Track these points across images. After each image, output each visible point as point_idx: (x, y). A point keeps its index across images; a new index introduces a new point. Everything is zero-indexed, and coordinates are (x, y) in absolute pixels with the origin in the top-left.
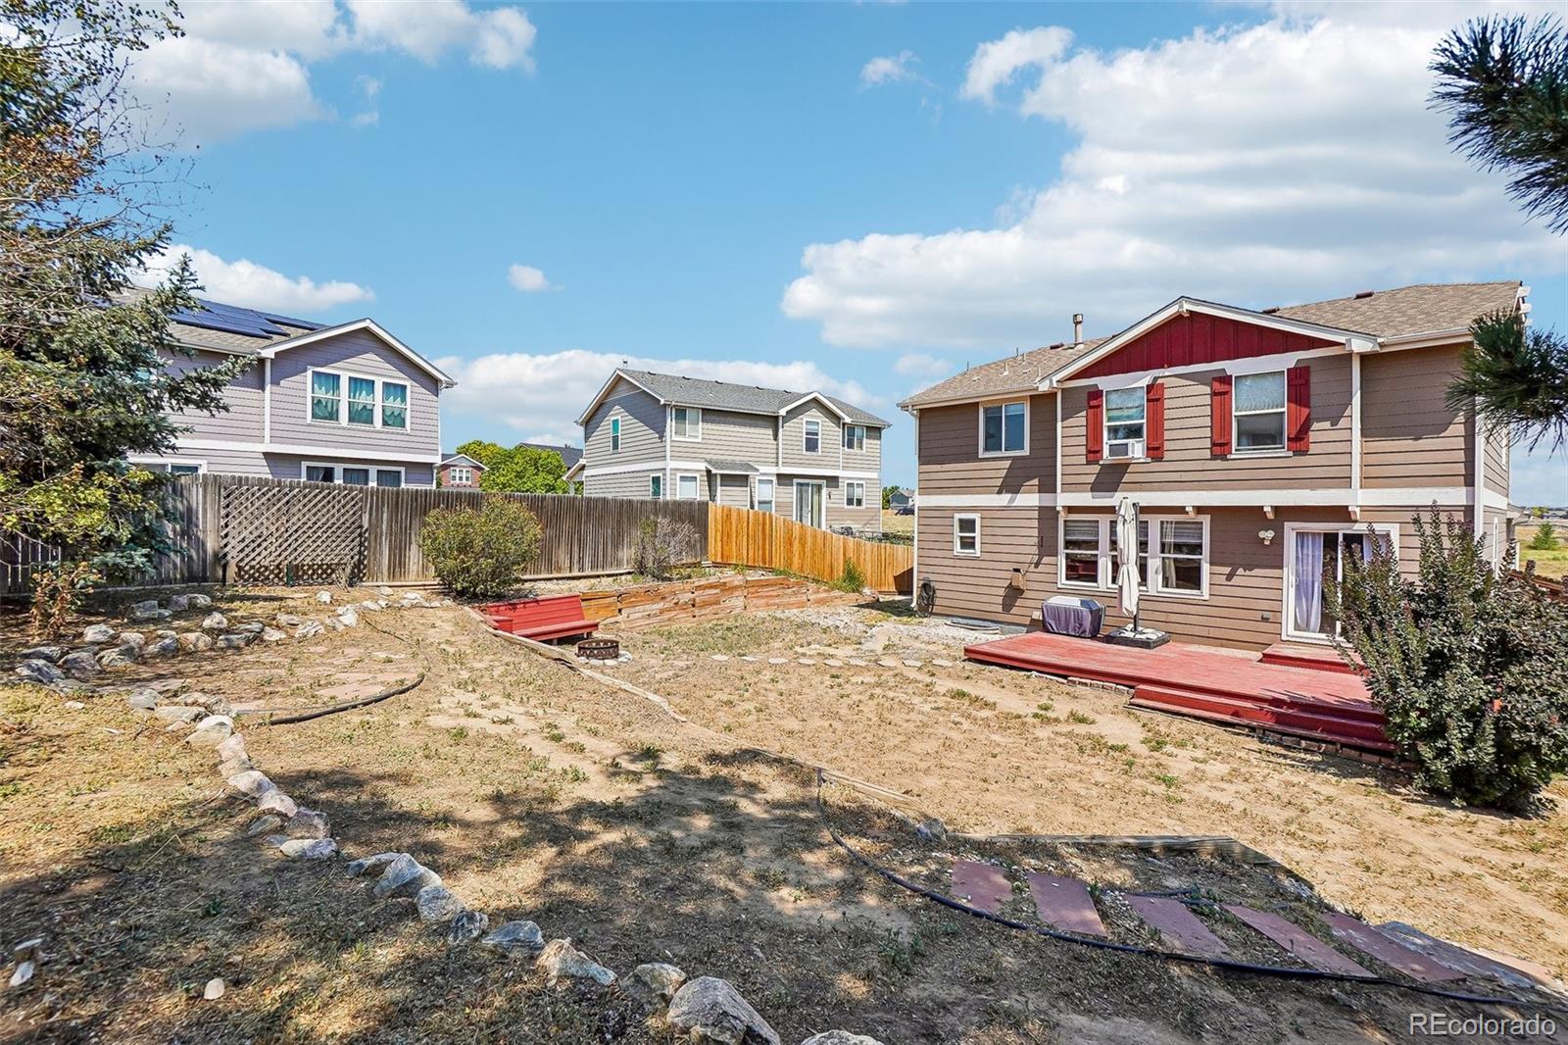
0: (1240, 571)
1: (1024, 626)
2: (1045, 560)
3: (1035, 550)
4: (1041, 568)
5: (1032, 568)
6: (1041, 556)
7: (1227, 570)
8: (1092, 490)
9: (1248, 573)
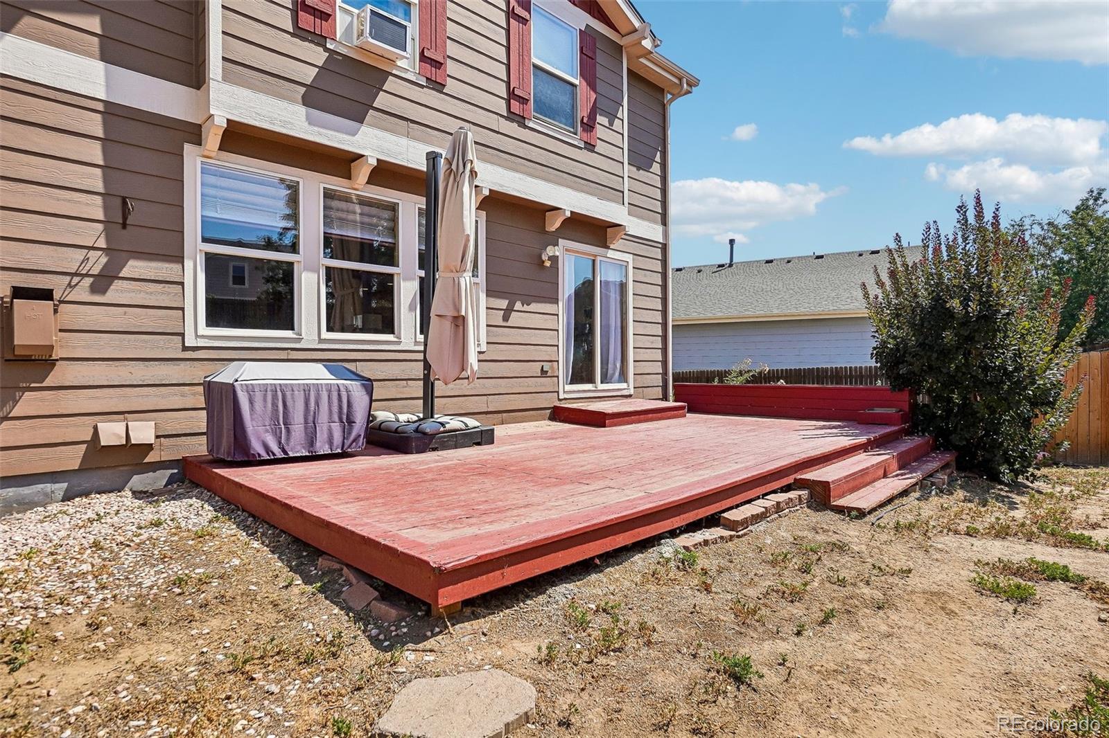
0: (518, 306)
1: (53, 476)
2: (134, 267)
3: (94, 235)
4: (117, 292)
5: (82, 291)
6: (117, 254)
7: (503, 304)
8: (307, 101)
9: (526, 308)
